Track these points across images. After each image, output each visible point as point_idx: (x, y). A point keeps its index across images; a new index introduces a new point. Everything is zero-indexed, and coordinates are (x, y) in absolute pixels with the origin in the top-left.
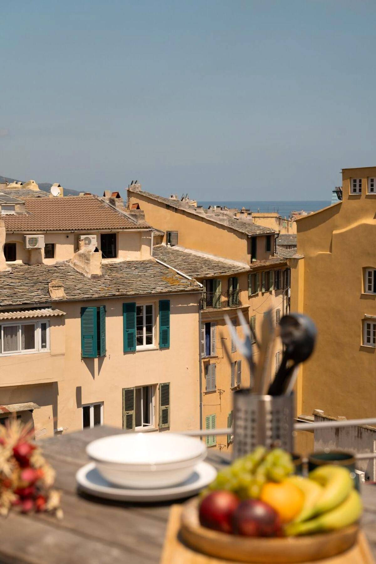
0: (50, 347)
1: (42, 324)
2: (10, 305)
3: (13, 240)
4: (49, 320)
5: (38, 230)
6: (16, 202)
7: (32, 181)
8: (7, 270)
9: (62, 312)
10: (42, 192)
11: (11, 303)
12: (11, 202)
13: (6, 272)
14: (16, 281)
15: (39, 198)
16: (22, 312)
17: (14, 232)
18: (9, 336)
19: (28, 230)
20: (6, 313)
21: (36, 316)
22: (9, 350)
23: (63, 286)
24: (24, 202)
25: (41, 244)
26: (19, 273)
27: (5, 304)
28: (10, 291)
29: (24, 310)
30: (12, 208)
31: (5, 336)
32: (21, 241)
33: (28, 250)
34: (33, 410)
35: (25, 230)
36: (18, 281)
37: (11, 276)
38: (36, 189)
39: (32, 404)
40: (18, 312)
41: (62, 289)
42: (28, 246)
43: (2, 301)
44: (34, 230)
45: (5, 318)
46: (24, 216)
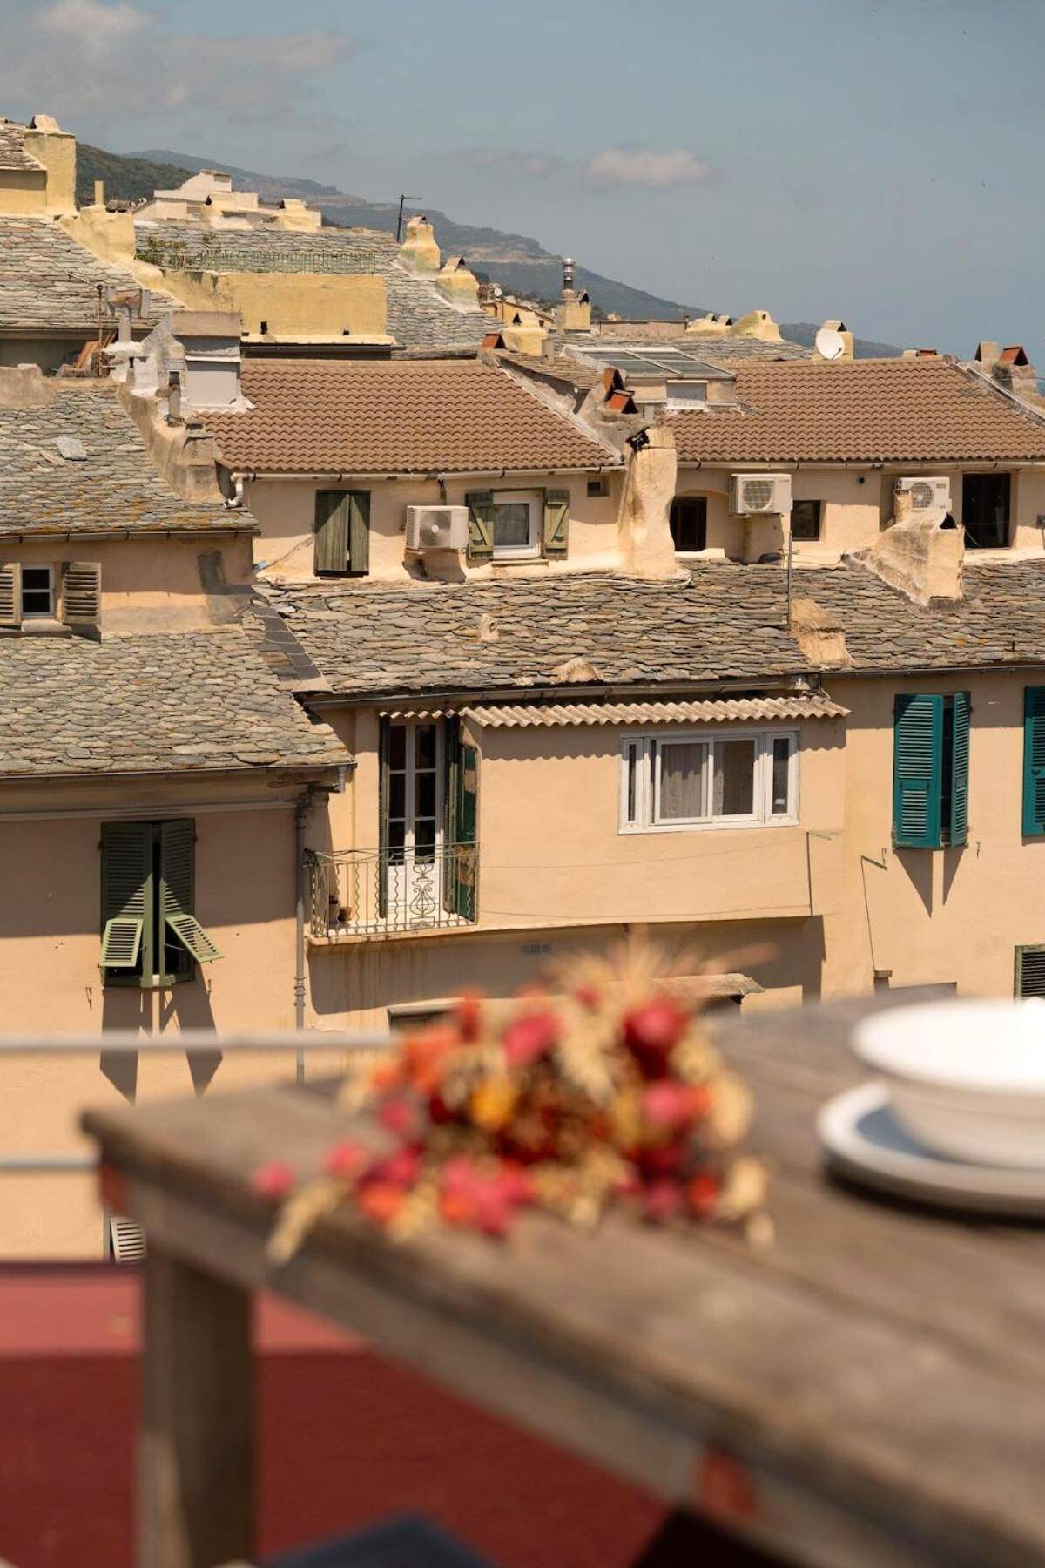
0: (798, 811)
1: (776, 741)
2: (684, 680)
3: (698, 487)
4: (798, 728)
5: (772, 460)
6: (711, 376)
7: (760, 313)
8: (677, 576)
9: (838, 707)
10: (789, 348)
11: (685, 674)
12: (697, 375)
13: (676, 581)
14: (702, 609)
15: (781, 362)
16: (719, 702)
17: (703, 463)
18: (678, 775)
19: (743, 460)
20: (671, 705)
21: (758, 715)
22: (677, 816)
23: (843, 627)
24: (733, 373)
25: (782, 501)
26: (713, 587)
27: (669, 678)
28: (684, 639)
29: (725, 697)
30: (698, 392)
31: (666, 773)
32: (721, 492)
33: (742, 517)
34: (743, 997)
35: (734, 460)
36: (708, 609)
37: (689, 593)
38: (777, 338)
39: (740, 977)
40: (707, 702)
41: (841, 637)
42: (742, 507)
43: (658, 668)
44: (763, 460)
45: (669, 719)
46: (732, 416)
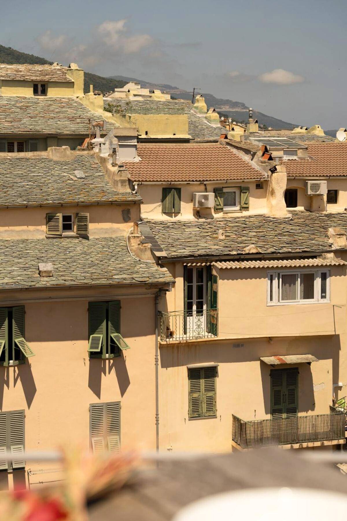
0: (330, 298)
1: (322, 273)
2: (289, 252)
3: (294, 185)
4: (329, 269)
5: (320, 176)
6: (299, 147)
7: (317, 126)
8: (287, 216)
9: (344, 261)
10: (327, 137)
11: (290, 250)
12: (294, 147)
13: (286, 218)
14: (296, 228)
15: (323, 143)
16: (302, 260)
17: (296, 177)
18: (287, 285)
19: (310, 176)
20: (285, 261)
21: (315, 264)
22: (287, 299)
23: (345, 234)
24: (307, 146)
25: (324, 190)
26: (300, 220)
27: (284, 251)
28: (289, 238)
29: (304, 258)
30: (294, 153)
31: (283, 285)
32: (303, 187)
33: (310, 196)
34: (311, 363)
35: (306, 176)
36: (298, 228)
37: (291, 222)
38: (323, 134)
39: (310, 356)
40: (298, 260)
41: (345, 237)
42: (310, 192)
43: (280, 248)
44: (317, 176)
45: (284, 266)
46: (306, 161)
